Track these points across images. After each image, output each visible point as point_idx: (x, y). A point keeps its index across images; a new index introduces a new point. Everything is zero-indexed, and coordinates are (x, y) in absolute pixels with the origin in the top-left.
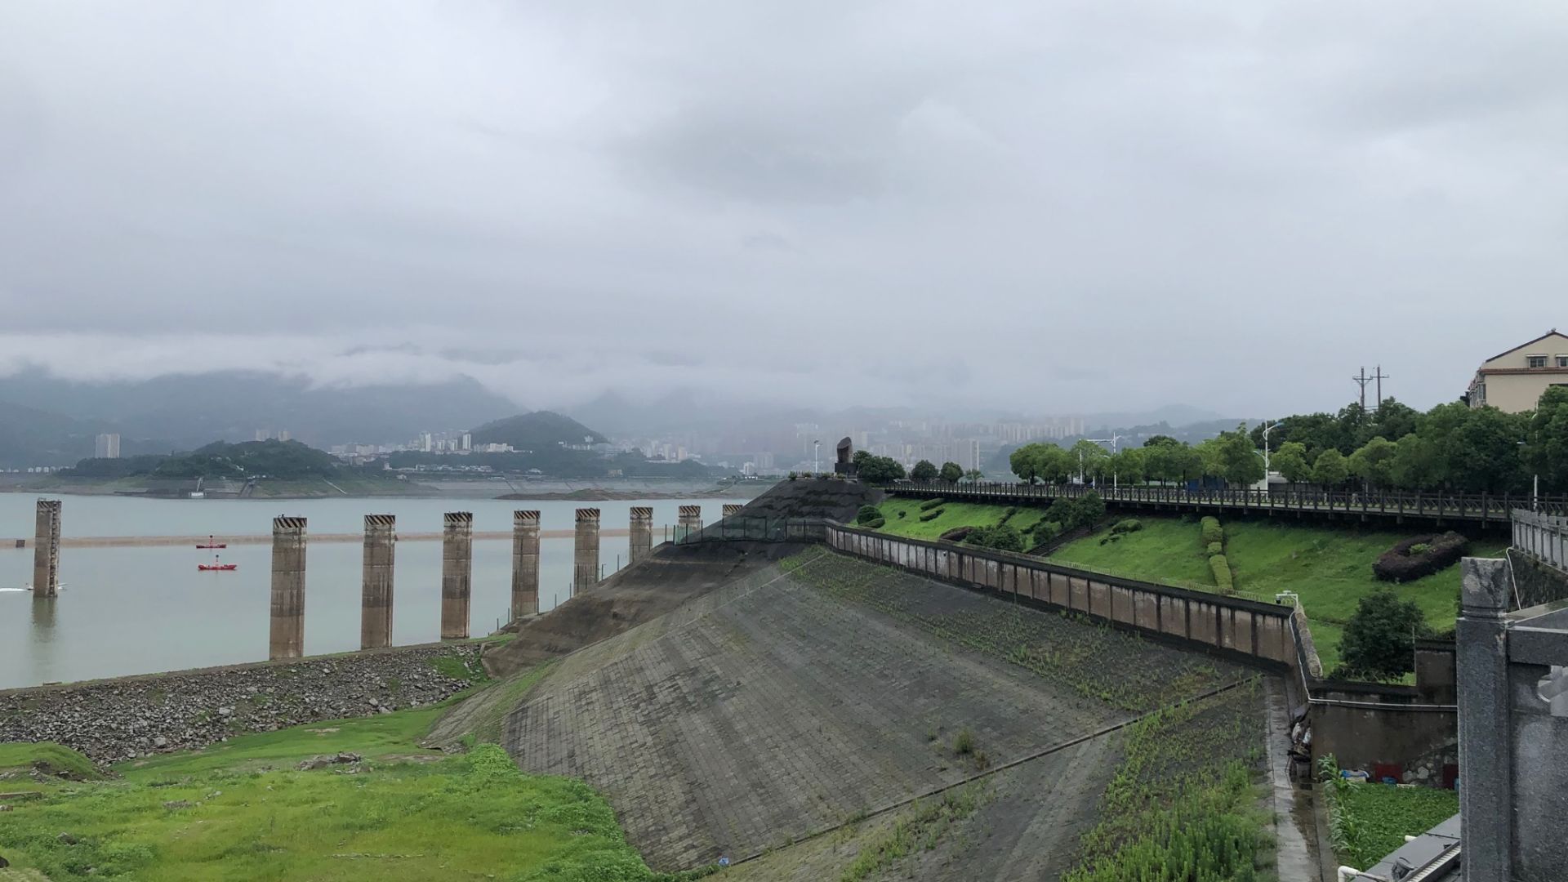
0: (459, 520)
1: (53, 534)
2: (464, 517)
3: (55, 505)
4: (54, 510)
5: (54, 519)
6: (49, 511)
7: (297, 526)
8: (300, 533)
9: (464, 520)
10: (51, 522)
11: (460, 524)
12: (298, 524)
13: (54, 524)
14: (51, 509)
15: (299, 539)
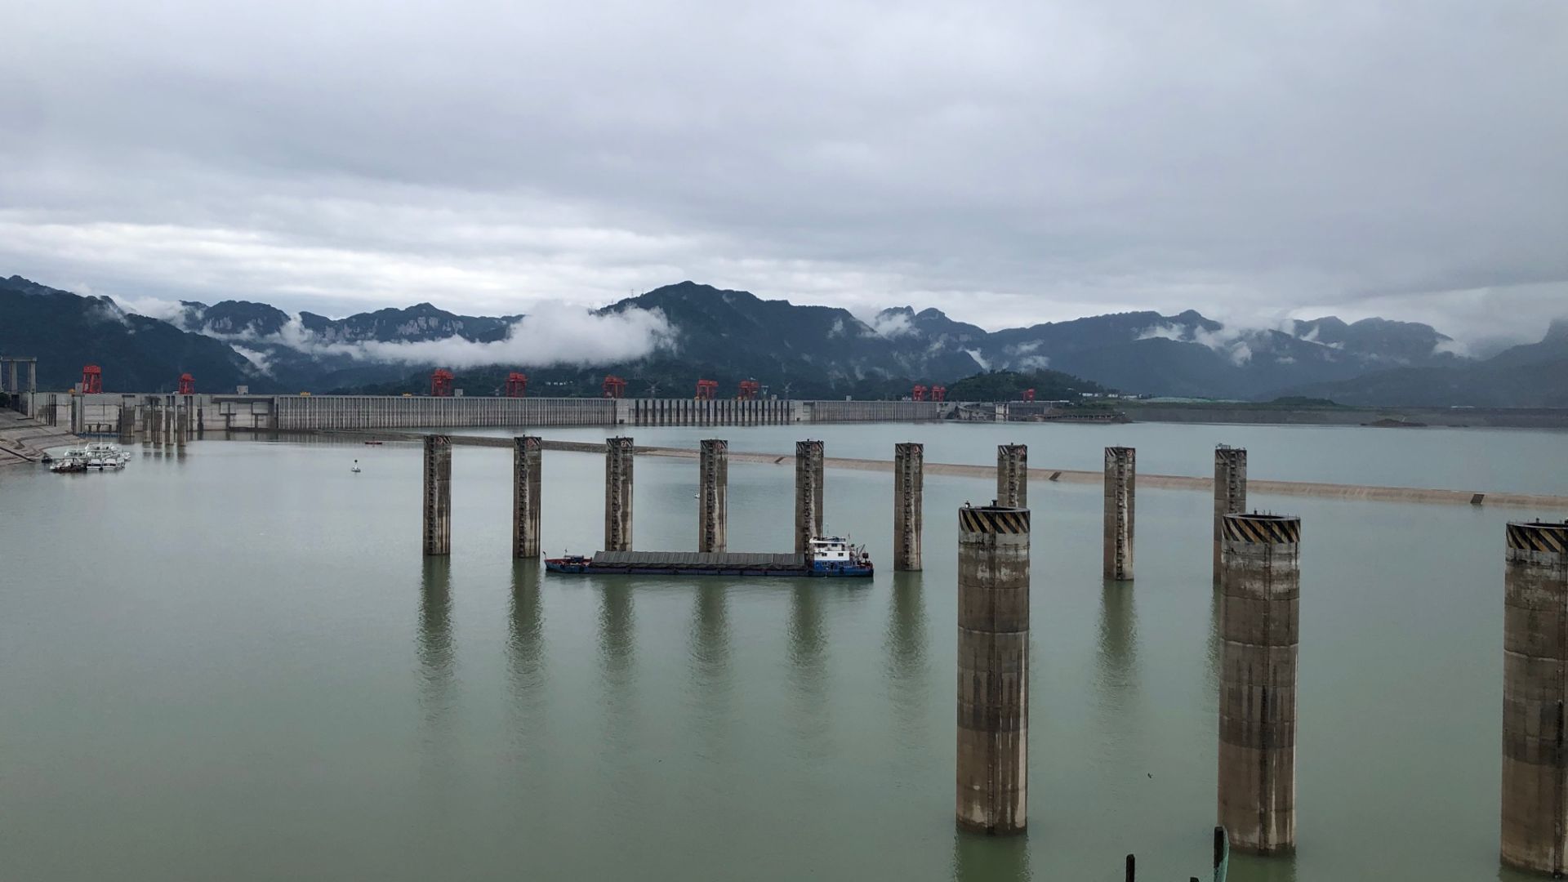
0: (1534, 547)
1: (1232, 496)
2: (1549, 538)
3: (1233, 455)
4: (1233, 462)
5: (1233, 475)
6: (1225, 464)
7: (983, 530)
8: (993, 546)
9: (1552, 549)
10: (1228, 480)
11: (1536, 556)
12: (986, 524)
13: (1232, 482)
14: (1228, 461)
15: (992, 559)
